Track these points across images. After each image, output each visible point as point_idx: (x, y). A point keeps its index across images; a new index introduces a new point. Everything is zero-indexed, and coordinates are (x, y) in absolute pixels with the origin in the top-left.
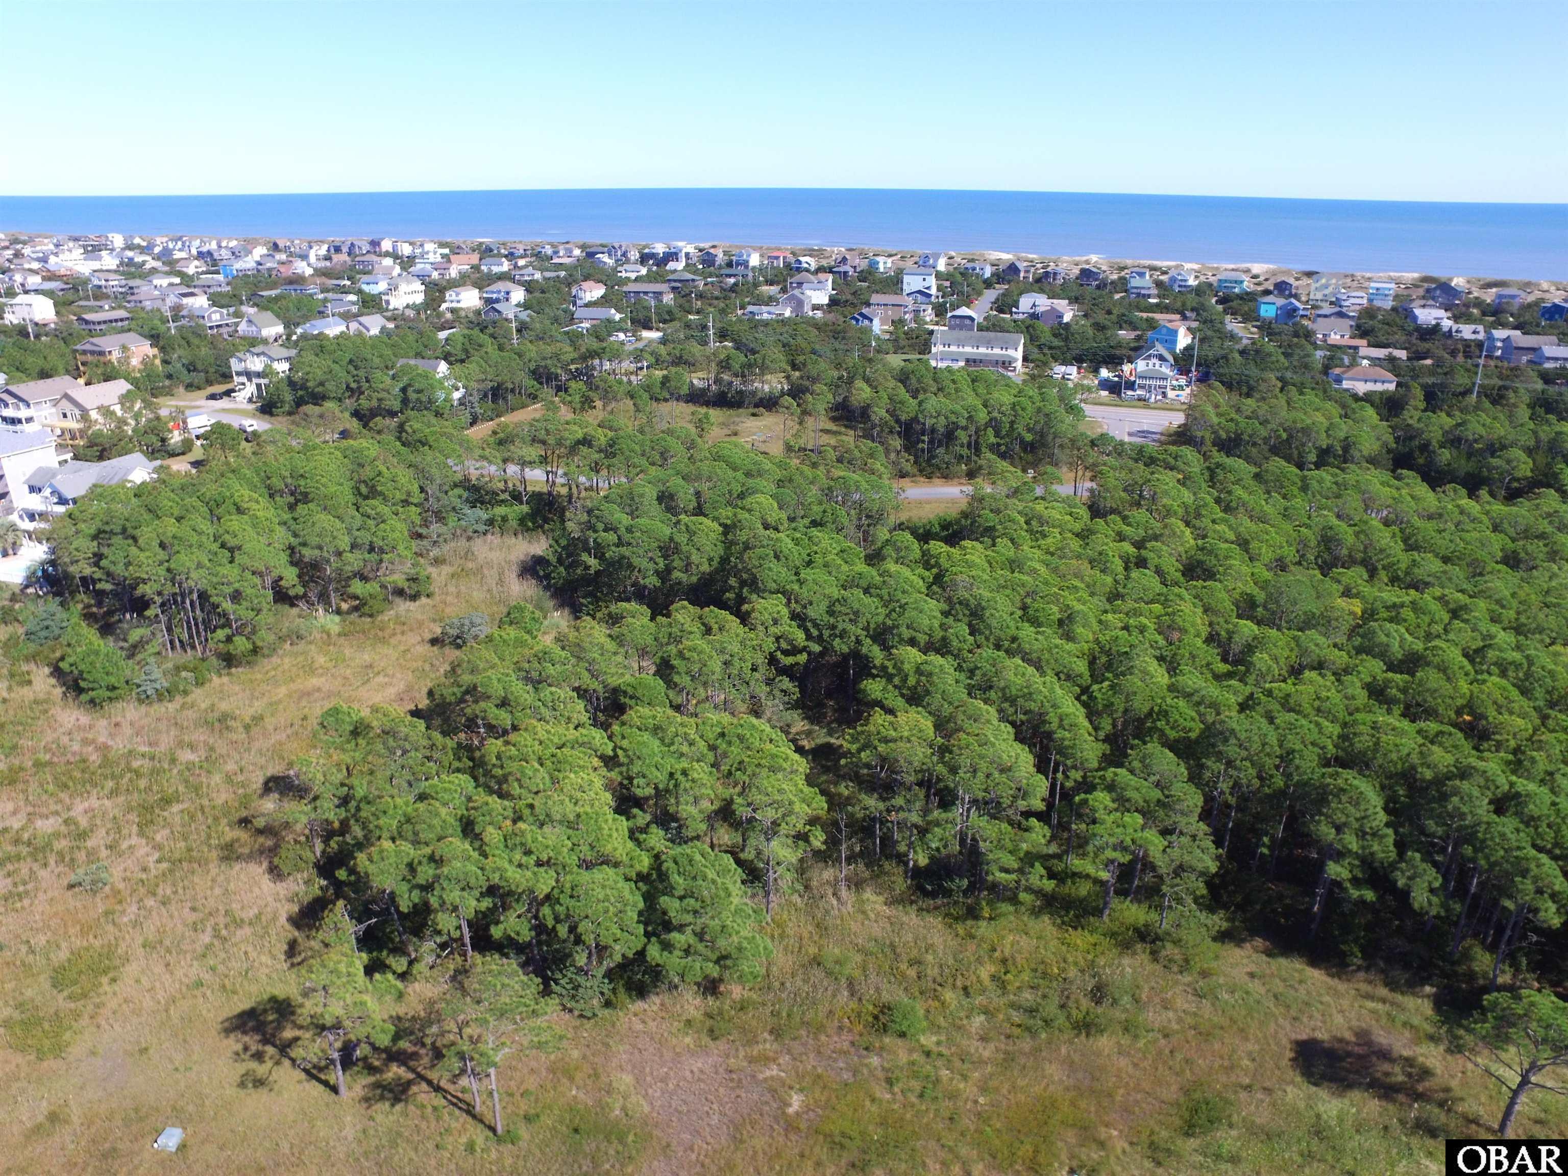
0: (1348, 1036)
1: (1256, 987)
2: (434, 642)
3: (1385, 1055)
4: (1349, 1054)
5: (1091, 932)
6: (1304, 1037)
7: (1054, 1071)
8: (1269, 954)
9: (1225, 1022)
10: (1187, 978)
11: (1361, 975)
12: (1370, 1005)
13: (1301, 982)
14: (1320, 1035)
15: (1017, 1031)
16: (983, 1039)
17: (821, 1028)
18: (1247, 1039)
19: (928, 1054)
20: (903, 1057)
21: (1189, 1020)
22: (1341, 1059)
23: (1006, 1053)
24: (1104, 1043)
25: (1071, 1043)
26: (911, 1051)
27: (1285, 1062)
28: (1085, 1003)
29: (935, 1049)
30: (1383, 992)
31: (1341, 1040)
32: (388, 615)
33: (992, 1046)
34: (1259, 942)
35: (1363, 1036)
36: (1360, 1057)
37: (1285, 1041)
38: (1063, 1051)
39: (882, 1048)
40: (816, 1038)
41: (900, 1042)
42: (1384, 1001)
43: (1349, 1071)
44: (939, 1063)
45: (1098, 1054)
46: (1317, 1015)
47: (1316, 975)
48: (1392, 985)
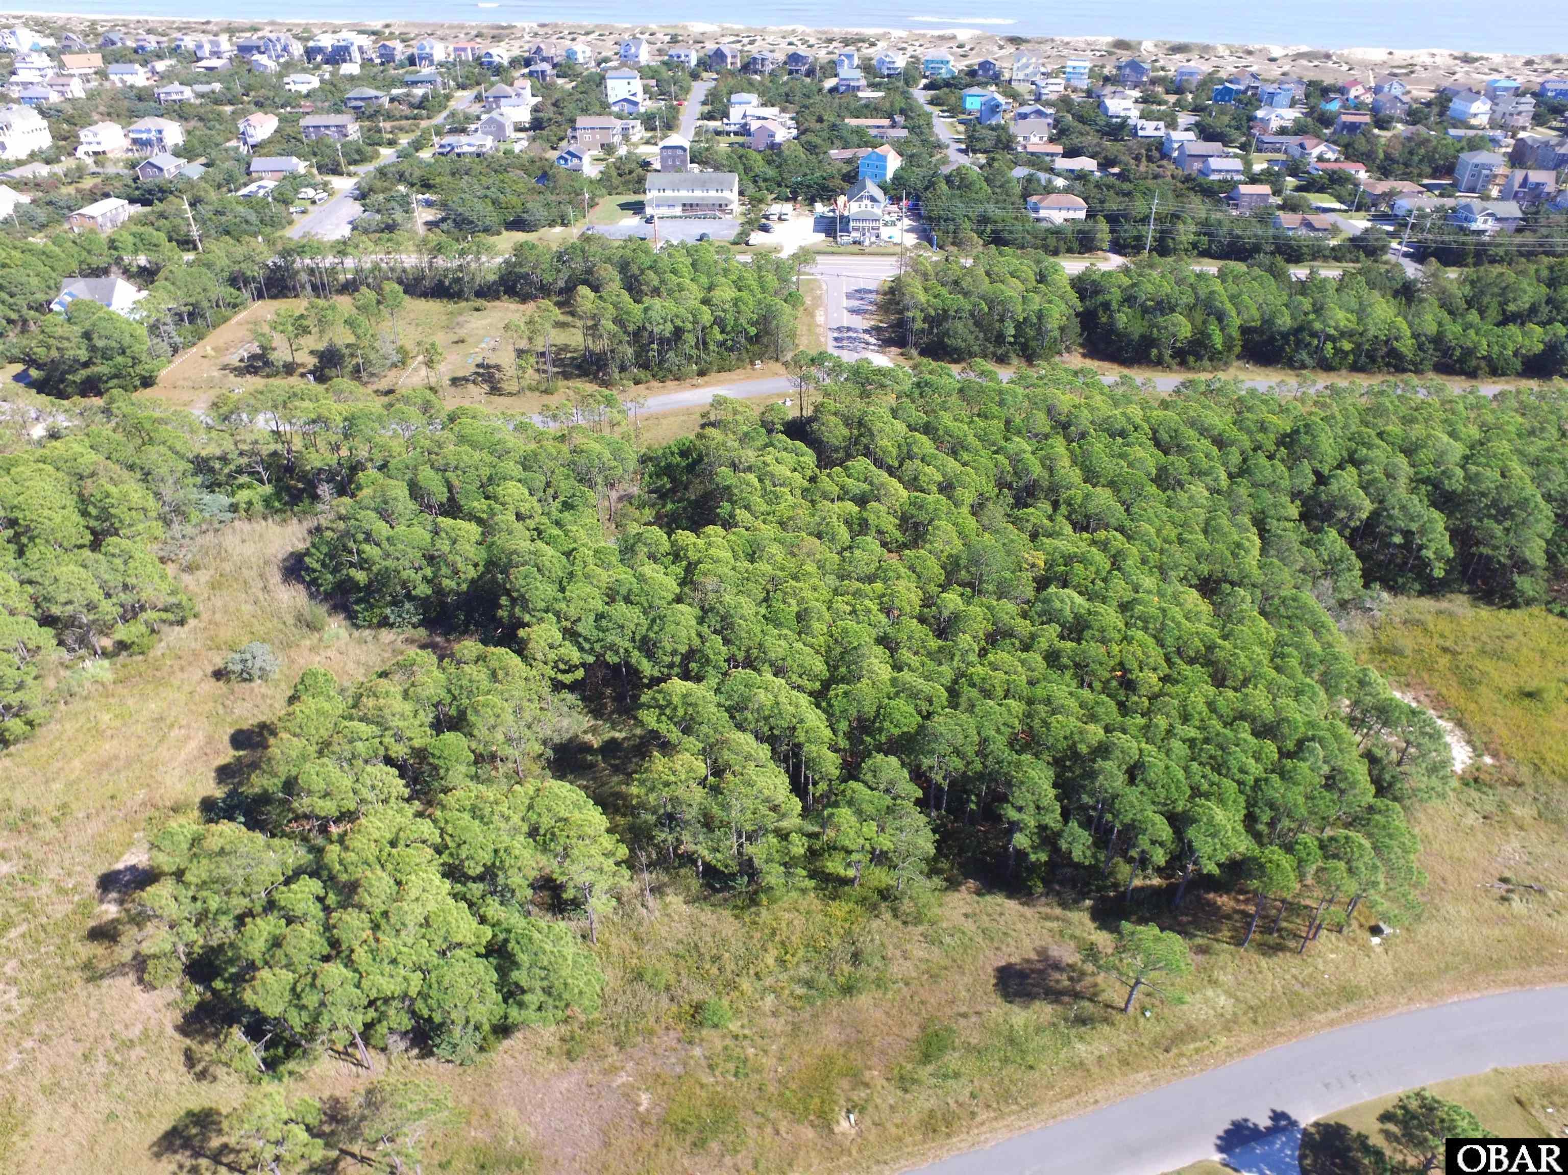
0: (1033, 956)
1: (969, 926)
2: (219, 675)
3: (1057, 966)
4: (1033, 971)
5: (847, 902)
6: (1003, 963)
7: (830, 1033)
8: (979, 893)
9: (947, 962)
10: (921, 929)
11: (1043, 899)
12: (1049, 924)
13: (1001, 914)
14: (1013, 960)
15: (799, 1004)
16: (774, 1014)
17: (652, 1033)
18: (963, 974)
19: (736, 1037)
20: (719, 1045)
21: (923, 967)
22: (1027, 976)
23: (794, 1024)
24: (864, 1000)
25: (839, 1004)
26: (724, 1037)
27: (991, 988)
28: (847, 968)
29: (740, 1032)
30: (1058, 911)
31: (1028, 961)
32: (159, 649)
33: (782, 1020)
34: (971, 883)
35: (1043, 953)
36: (1041, 972)
37: (990, 970)
38: (835, 1013)
39: (702, 1040)
40: (650, 1042)
41: (713, 1032)
42: (1057, 919)
43: (1034, 986)
44: (746, 1043)
45: (860, 1011)
46: (1012, 943)
47: (1012, 906)
48: (1064, 905)
